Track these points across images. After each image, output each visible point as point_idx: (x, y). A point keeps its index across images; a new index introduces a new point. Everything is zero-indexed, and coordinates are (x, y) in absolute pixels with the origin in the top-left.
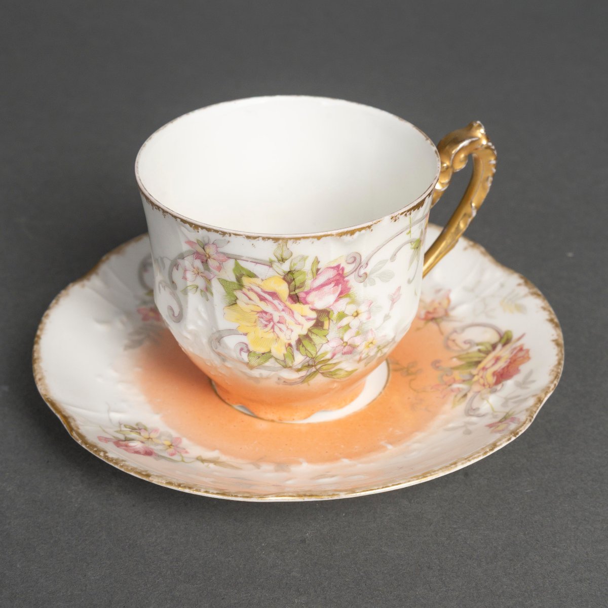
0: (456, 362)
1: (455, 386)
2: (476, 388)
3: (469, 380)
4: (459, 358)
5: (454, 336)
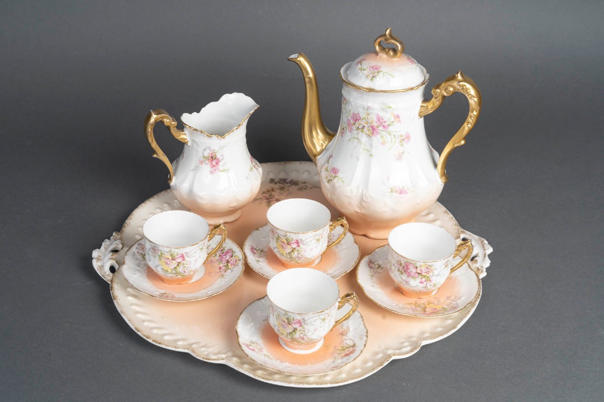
0: (340, 348)
1: (335, 354)
2: (339, 356)
3: (339, 354)
4: (341, 347)
5: (344, 341)
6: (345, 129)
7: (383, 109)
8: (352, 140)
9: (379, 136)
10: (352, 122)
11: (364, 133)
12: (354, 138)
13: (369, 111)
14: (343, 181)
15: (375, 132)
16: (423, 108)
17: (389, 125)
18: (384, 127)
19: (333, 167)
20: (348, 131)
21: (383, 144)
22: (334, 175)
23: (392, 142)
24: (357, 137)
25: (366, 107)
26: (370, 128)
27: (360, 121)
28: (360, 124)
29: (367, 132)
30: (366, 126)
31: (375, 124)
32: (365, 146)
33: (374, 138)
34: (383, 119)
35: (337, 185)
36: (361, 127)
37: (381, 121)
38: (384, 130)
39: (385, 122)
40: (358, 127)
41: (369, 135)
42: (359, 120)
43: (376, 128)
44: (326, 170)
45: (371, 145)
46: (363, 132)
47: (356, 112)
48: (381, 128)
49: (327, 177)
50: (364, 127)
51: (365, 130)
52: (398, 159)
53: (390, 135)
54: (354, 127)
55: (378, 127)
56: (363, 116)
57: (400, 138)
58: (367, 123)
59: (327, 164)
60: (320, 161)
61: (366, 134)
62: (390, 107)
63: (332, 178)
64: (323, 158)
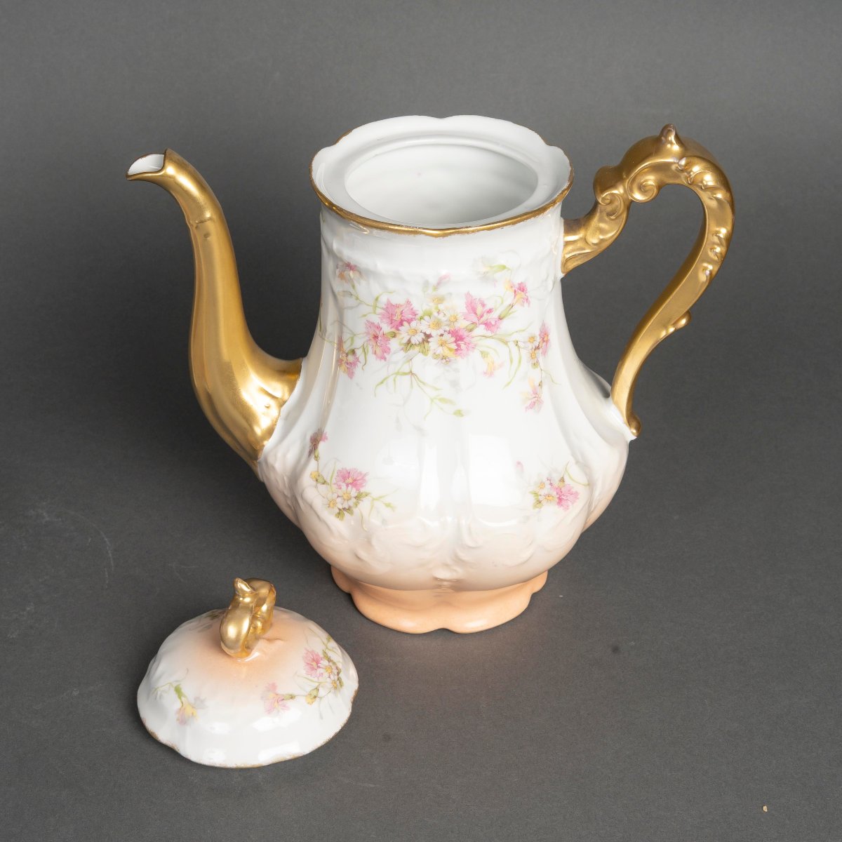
6: (359, 352)
7: (485, 278)
8: (390, 380)
9: (475, 355)
10: (386, 328)
11: (430, 353)
12: (397, 373)
13: (442, 291)
14: (388, 505)
15: (463, 346)
16: (570, 248)
17: (500, 318)
18: (488, 325)
19: (339, 467)
20: (371, 357)
21: (489, 373)
22: (354, 493)
23: (511, 362)
24: (407, 370)
25: (433, 281)
26: (447, 337)
27: (413, 324)
28: (415, 332)
29: (440, 351)
30: (434, 333)
31: (462, 324)
32: (437, 389)
33: (461, 363)
34: (483, 305)
35: (375, 521)
36: (418, 338)
37: (479, 310)
38: (489, 333)
39: (490, 311)
40: (409, 341)
41: (444, 358)
42: (409, 321)
43: (465, 334)
44: (319, 480)
45: (455, 384)
46: (425, 352)
47: (397, 299)
48: (481, 330)
49: (331, 504)
50: (428, 336)
51: (433, 344)
52: (532, 405)
53: (506, 343)
54: (394, 344)
55: (471, 330)
56: (425, 307)
57: (530, 346)
58: (438, 324)
59: (313, 463)
60: (280, 455)
61: (436, 356)
62: (504, 267)
63: (351, 503)
64: (286, 442)
